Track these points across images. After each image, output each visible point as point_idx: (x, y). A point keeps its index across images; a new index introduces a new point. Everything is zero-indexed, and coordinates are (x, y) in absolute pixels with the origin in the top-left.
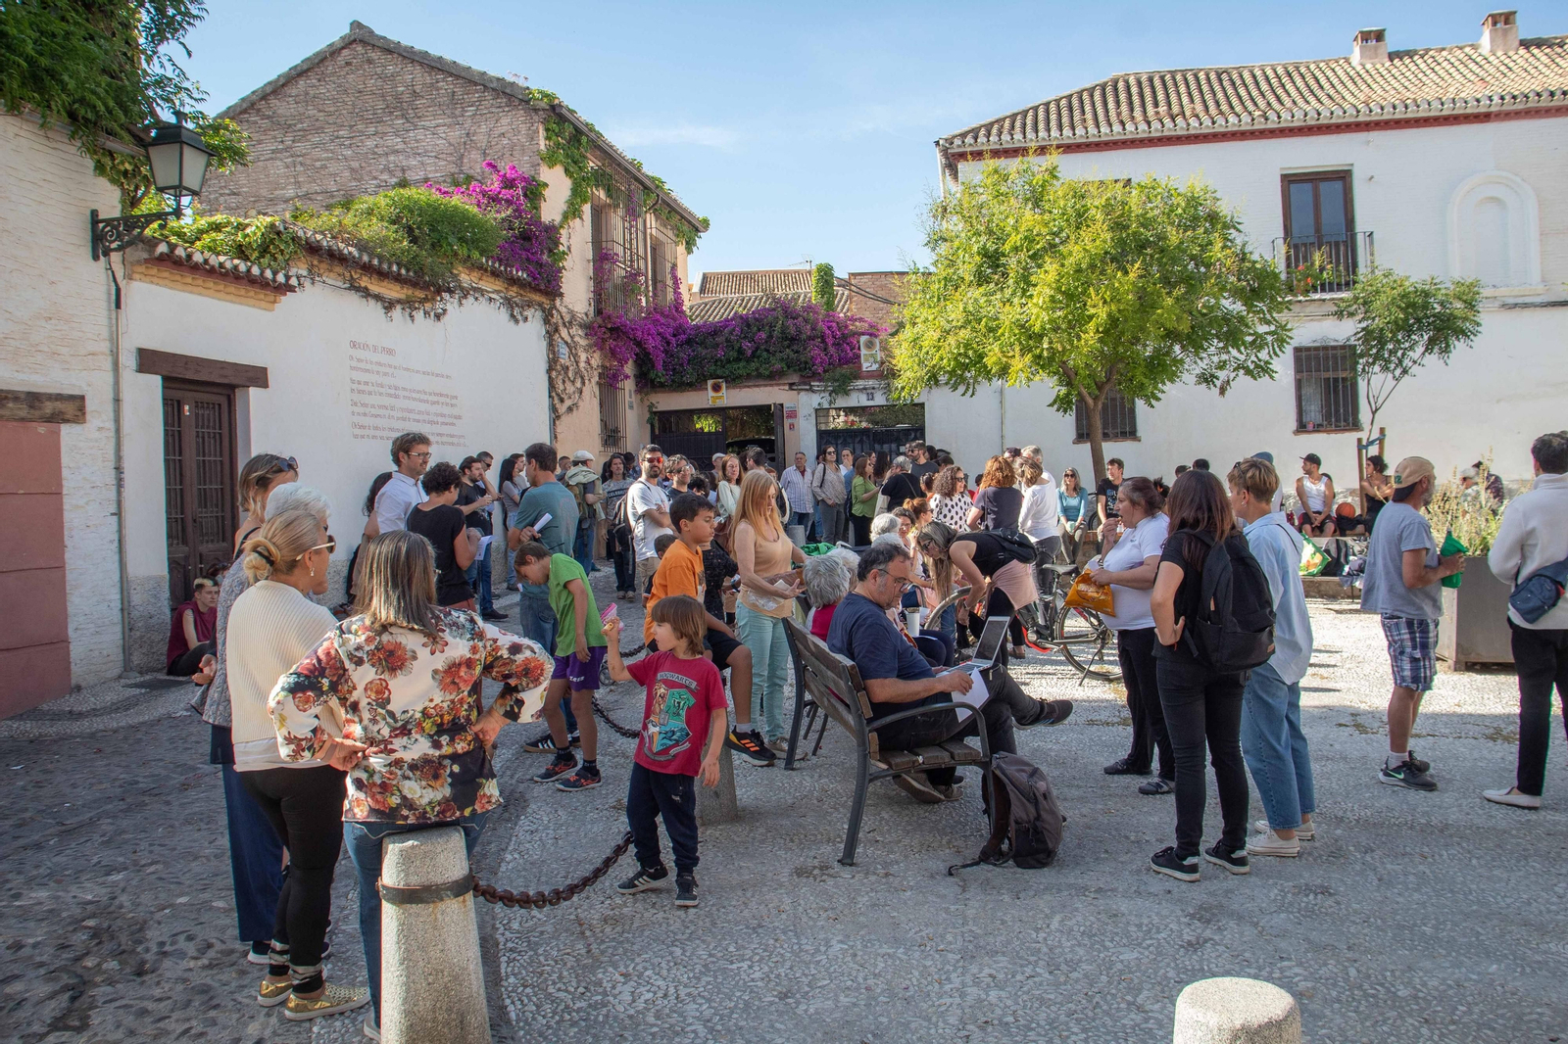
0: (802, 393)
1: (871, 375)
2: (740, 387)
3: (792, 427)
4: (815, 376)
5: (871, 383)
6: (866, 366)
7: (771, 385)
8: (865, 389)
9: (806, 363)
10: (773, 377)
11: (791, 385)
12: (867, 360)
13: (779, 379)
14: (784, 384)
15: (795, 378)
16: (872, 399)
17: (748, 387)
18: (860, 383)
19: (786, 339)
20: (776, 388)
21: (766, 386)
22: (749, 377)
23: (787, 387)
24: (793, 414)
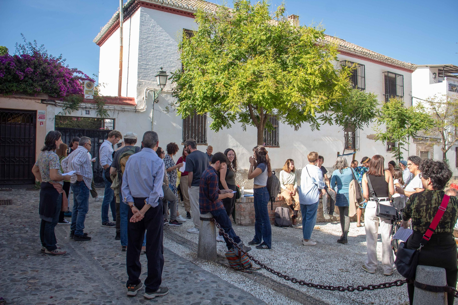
0: (49, 106)
1: (89, 101)
2: (10, 97)
3: (42, 123)
4: (60, 97)
5: (89, 105)
6: (86, 96)
7: (30, 99)
8: (86, 108)
9: (56, 89)
10: (33, 95)
11: (43, 100)
12: (87, 93)
13: (37, 96)
14: (39, 99)
15: (46, 97)
16: (89, 114)
17: (15, 98)
18: (83, 105)
19: (43, 74)
20: (33, 101)
21: (27, 99)
22: (17, 92)
23: (40, 101)
24: (43, 117)
